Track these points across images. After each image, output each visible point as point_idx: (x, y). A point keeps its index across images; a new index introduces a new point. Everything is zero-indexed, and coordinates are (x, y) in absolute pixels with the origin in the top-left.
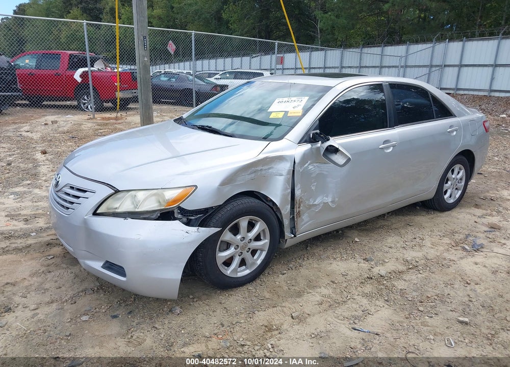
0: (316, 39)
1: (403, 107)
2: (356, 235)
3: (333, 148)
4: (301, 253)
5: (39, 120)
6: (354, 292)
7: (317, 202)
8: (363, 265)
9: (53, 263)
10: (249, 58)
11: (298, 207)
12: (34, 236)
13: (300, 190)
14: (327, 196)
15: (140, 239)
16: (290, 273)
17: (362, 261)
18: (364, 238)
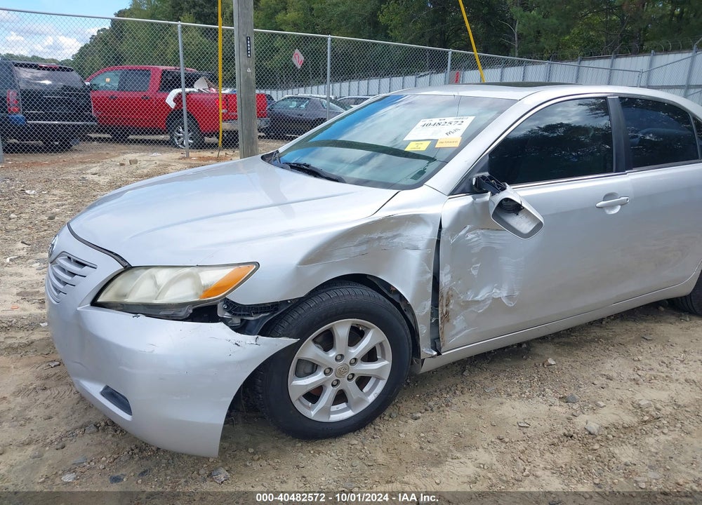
0: (512, 50)
1: (643, 141)
2: (551, 352)
3: (512, 204)
4: (452, 380)
5: (116, 159)
6: (538, 461)
7: (479, 296)
8: (559, 409)
9: (56, 374)
10: (414, 77)
11: (444, 304)
12: (44, 328)
13: (449, 276)
14: (498, 288)
15: (154, 353)
16: (427, 418)
17: (557, 402)
18: (564, 359)
